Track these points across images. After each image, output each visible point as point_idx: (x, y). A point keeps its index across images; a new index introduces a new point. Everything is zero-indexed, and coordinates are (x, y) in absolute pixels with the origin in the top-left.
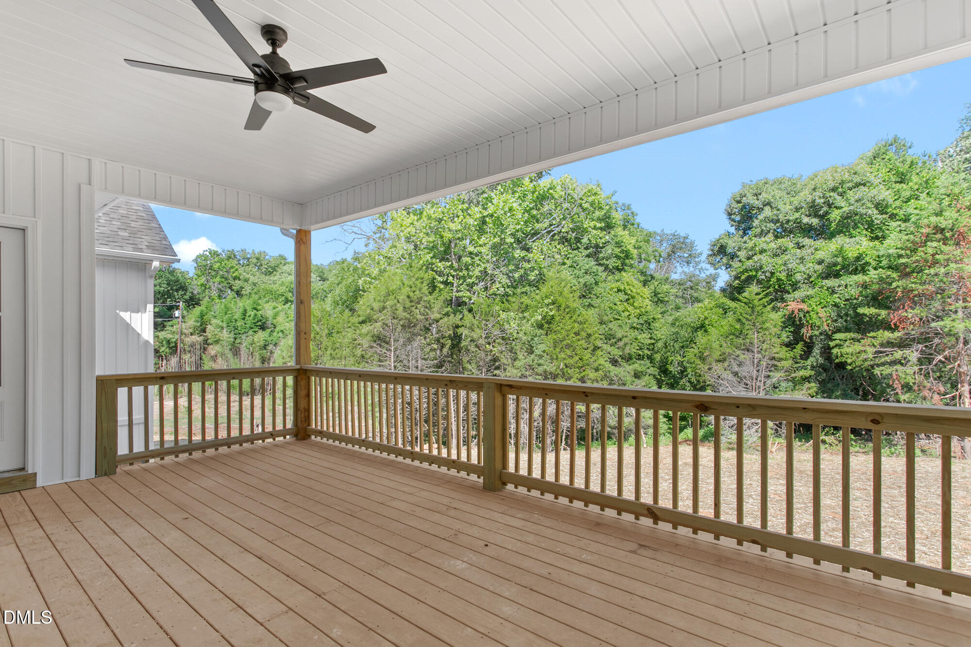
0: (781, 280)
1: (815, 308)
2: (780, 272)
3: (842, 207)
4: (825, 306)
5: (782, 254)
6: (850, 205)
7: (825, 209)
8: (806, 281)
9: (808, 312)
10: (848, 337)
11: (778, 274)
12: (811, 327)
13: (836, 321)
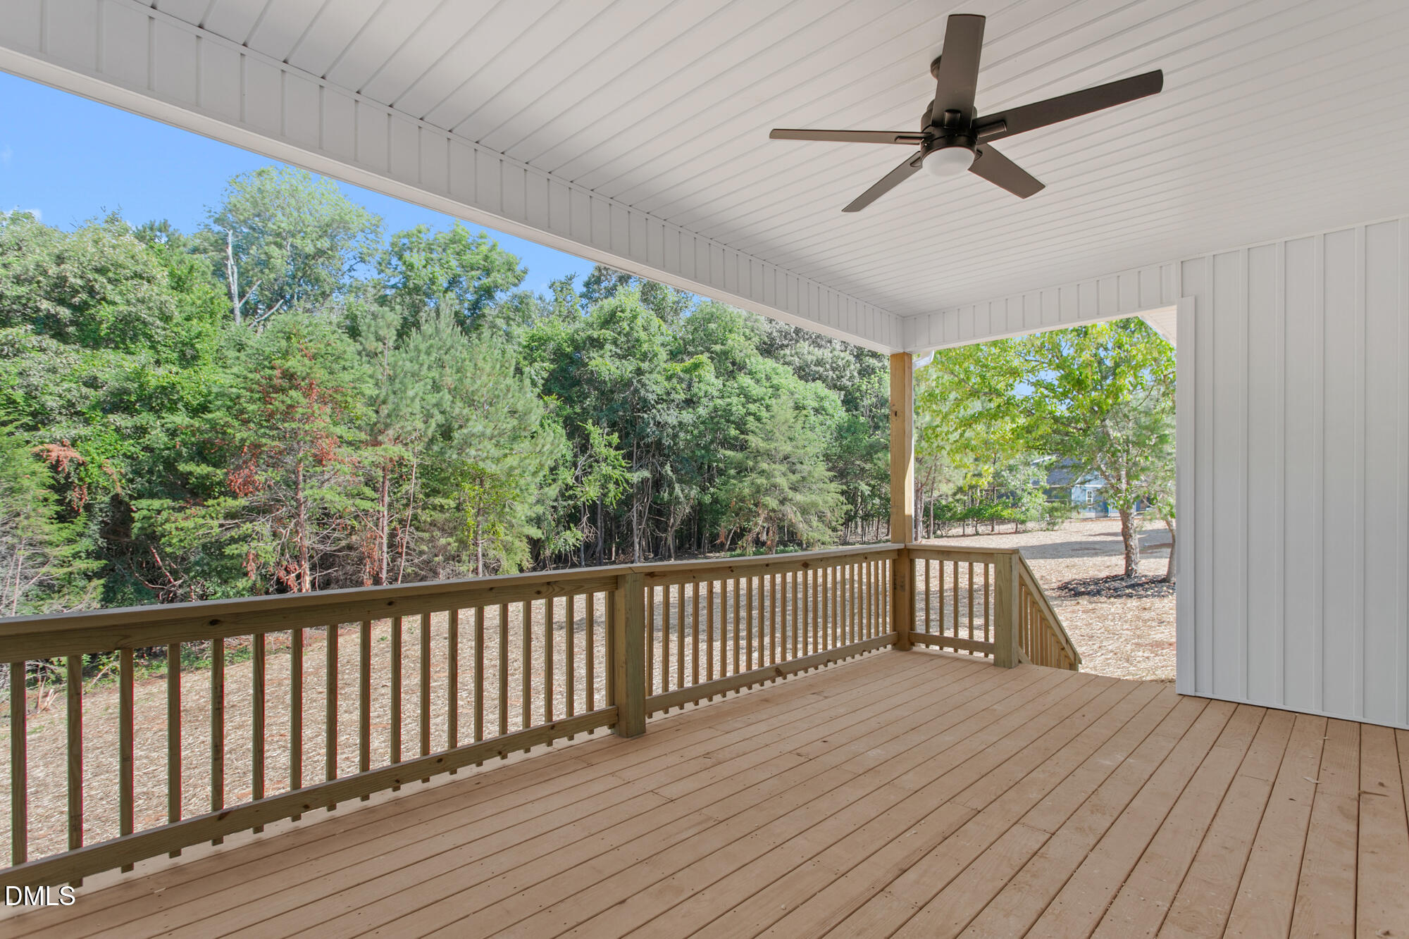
0: (14, 402)
1: (97, 458)
2: (13, 388)
3: (116, 304)
4: (113, 457)
5: (15, 355)
6: (128, 303)
7: (84, 296)
8: (64, 411)
9: (83, 464)
10: (165, 506)
11: (10, 391)
12: (89, 488)
13: (131, 481)
